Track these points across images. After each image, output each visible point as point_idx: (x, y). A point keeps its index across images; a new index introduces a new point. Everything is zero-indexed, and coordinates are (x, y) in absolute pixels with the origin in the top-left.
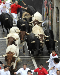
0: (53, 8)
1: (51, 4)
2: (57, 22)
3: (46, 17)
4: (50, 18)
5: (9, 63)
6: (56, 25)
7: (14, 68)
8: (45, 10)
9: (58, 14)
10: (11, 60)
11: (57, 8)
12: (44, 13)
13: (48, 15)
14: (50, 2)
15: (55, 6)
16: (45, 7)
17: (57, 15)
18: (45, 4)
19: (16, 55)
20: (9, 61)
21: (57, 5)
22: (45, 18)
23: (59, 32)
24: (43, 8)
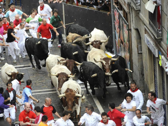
0: (131, 30)
1: (126, 24)
2: (139, 53)
3: (120, 46)
4: (127, 49)
5: (70, 107)
6: (137, 58)
7: (78, 114)
8: (117, 35)
9: (139, 40)
10: (72, 101)
11: (137, 30)
12: (117, 41)
13: (122, 43)
14: (124, 21)
15: (133, 26)
16: (118, 30)
17: (137, 41)
18: (116, 26)
19: (79, 93)
20: (70, 103)
21: (136, 25)
22: (118, 48)
23: (144, 69)
24: (113, 33)
